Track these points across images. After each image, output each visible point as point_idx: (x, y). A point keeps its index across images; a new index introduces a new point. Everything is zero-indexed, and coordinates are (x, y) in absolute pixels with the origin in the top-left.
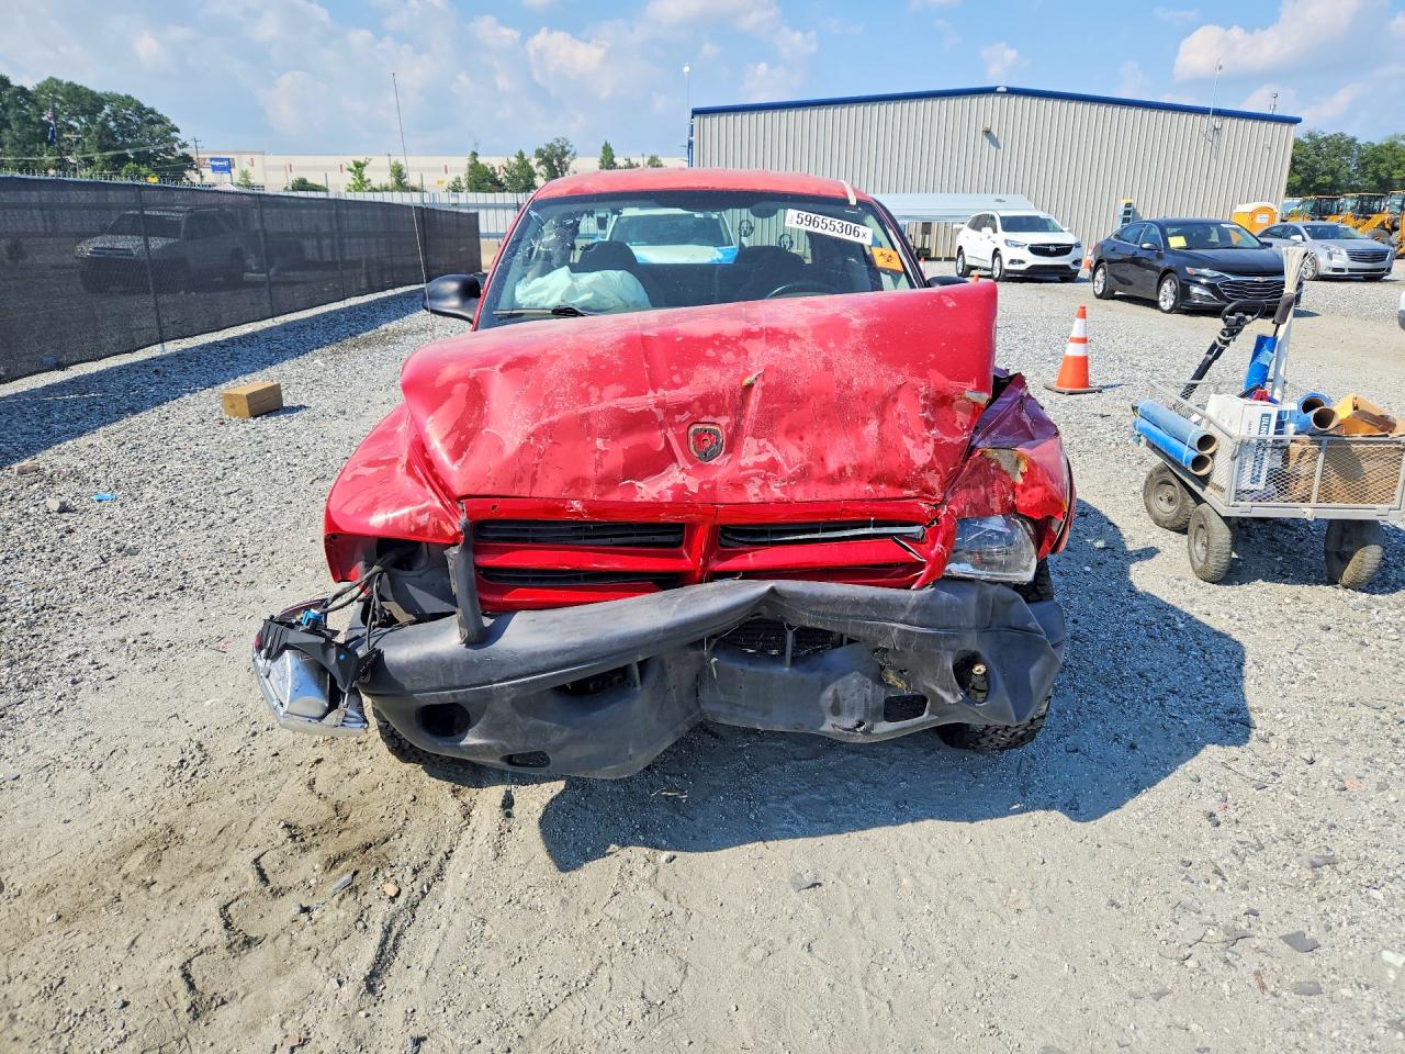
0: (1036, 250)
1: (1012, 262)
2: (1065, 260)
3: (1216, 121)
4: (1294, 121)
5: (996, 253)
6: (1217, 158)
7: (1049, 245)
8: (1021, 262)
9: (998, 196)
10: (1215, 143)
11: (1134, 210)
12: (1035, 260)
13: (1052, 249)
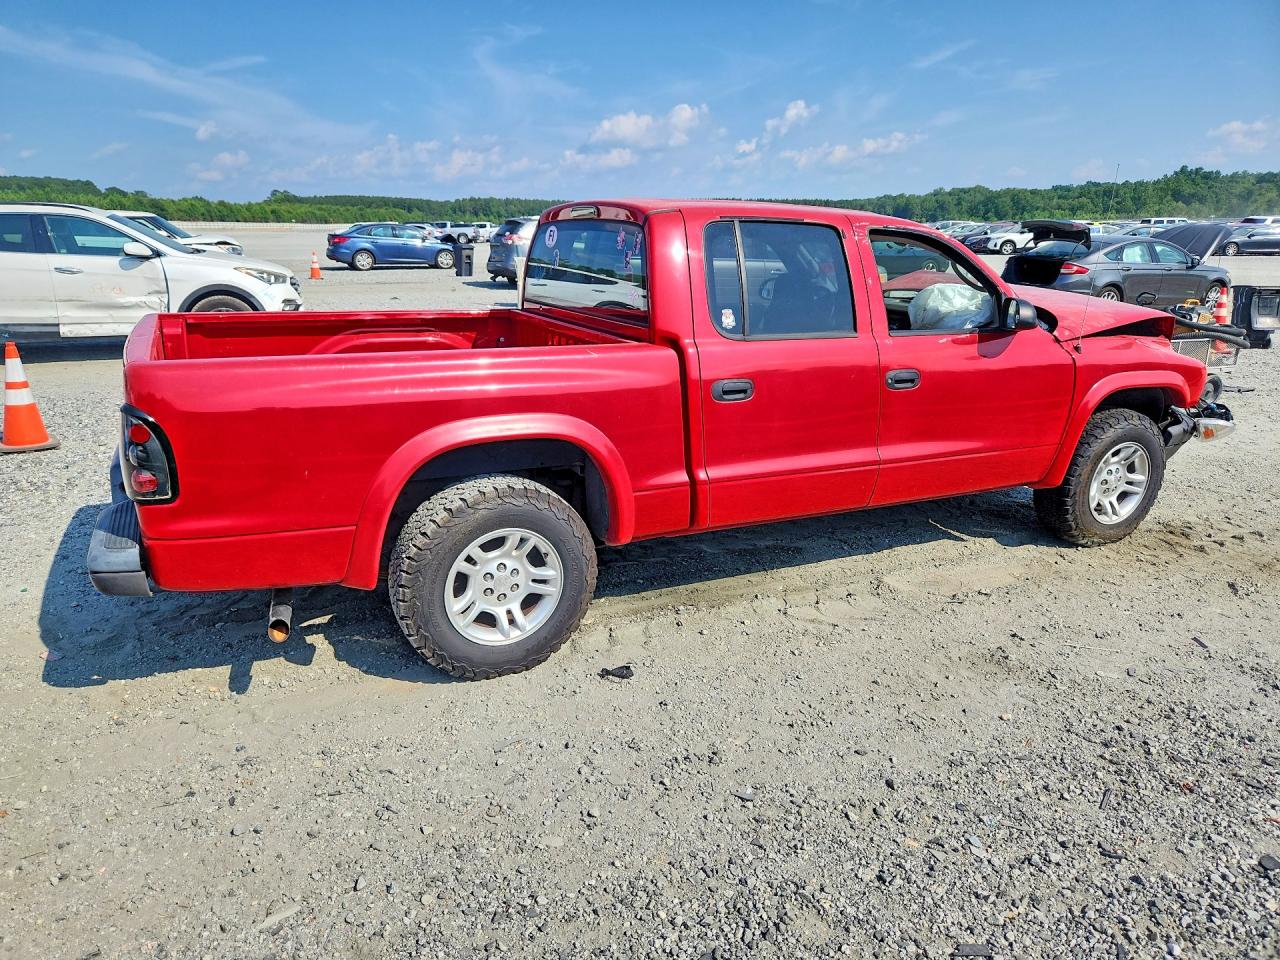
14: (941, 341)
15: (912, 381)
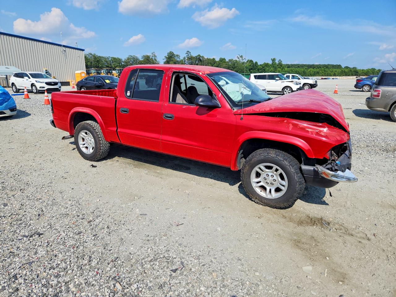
0: (48, 84)
1: (40, 87)
2: (57, 86)
3: (64, 48)
4: (83, 50)
5: (33, 85)
6: (67, 58)
7: (52, 82)
8: (44, 87)
9: (6, 67)
10: (65, 54)
11: (48, 72)
12: (47, 87)
13: (52, 83)
14: (183, 107)
15: (171, 118)
